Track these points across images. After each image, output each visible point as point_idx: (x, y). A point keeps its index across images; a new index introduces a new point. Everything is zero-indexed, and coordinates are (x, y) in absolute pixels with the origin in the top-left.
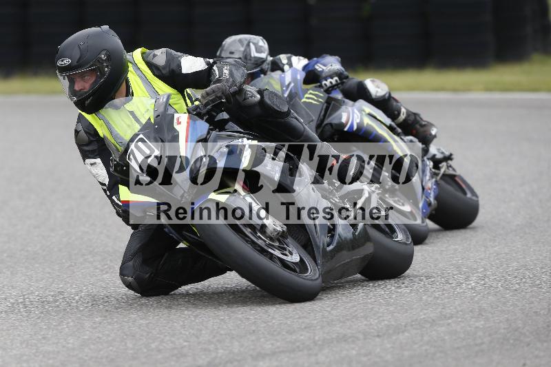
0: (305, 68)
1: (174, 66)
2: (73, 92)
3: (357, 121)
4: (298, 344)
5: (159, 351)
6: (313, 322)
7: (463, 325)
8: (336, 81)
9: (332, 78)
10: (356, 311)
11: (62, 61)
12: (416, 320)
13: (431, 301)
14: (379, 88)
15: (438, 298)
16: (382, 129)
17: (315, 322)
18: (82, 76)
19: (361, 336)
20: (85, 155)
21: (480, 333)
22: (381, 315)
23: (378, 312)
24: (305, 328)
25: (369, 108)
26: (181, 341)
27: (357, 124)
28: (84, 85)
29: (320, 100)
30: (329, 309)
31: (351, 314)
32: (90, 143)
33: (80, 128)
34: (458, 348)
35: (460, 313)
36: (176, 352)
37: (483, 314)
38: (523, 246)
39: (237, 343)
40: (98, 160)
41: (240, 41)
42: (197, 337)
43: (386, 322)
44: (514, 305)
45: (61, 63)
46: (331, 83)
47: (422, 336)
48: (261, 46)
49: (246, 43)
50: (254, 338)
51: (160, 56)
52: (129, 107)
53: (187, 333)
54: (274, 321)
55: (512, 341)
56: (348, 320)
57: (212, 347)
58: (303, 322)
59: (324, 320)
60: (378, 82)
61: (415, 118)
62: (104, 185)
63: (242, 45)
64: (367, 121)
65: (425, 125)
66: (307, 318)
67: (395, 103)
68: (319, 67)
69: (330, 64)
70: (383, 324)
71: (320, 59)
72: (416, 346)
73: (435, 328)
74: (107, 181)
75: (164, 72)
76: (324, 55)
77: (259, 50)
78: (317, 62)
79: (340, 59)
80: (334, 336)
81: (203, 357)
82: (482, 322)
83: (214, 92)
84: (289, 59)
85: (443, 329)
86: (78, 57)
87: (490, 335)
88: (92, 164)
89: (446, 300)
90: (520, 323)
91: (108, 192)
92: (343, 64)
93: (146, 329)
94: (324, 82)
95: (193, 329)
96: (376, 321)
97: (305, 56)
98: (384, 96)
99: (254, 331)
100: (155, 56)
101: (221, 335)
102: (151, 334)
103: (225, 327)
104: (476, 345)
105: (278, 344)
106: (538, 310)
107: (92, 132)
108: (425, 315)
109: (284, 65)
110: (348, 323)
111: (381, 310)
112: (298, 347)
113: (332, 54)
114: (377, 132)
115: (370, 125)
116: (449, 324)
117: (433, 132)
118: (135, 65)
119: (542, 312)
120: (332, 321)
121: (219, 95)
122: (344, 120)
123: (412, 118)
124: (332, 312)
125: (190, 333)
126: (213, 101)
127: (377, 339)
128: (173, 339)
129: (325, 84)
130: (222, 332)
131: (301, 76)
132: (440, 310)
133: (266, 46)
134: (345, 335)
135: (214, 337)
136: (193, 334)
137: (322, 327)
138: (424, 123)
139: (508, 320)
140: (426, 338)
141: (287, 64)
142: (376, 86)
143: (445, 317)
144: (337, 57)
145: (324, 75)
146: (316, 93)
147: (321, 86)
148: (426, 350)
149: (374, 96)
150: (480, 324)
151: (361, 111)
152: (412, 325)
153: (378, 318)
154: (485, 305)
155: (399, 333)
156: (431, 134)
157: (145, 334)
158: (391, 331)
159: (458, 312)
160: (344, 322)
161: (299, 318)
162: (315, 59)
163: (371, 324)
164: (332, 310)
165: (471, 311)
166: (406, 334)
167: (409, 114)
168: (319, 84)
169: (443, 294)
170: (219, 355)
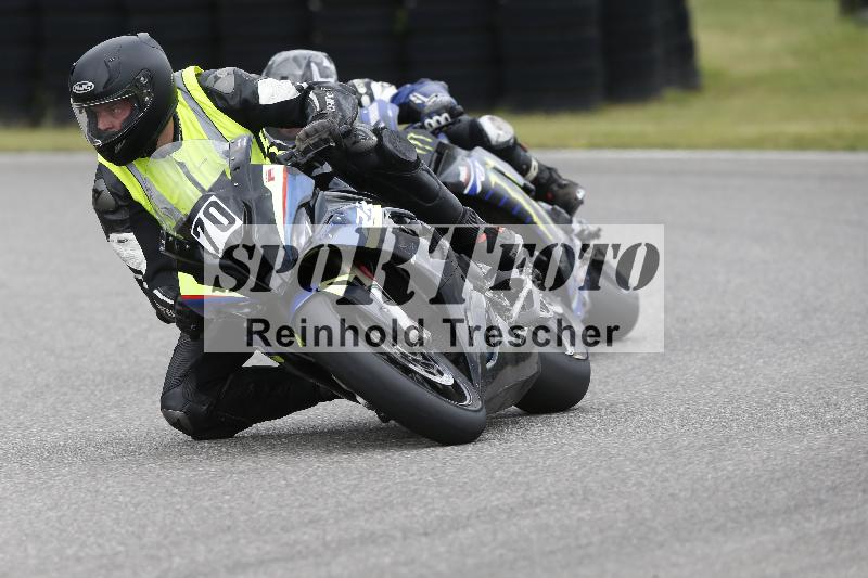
0: (394, 99)
1: (247, 94)
2: (95, 132)
3: (481, 179)
4: (299, 547)
5: (79, 560)
6: (322, 513)
7: (558, 516)
8: (446, 119)
9: (440, 115)
10: (390, 495)
11: (81, 86)
12: (485, 508)
13: (508, 478)
14: (501, 129)
15: (519, 474)
16: (514, 190)
17: (326, 512)
18: (110, 108)
19: (399, 535)
20: (110, 227)
21: (585, 529)
22: (429, 500)
23: (424, 496)
24: (311, 521)
25: (493, 161)
26: (114, 544)
27: (482, 183)
28: (113, 122)
29: (428, 148)
30: (347, 492)
31: (382, 500)
32: (117, 209)
33: (102, 186)
34: (552, 552)
35: (555, 497)
36: (105, 561)
37: (591, 498)
38: (651, 390)
39: (201, 548)
40: (131, 236)
41: (295, 59)
42: (139, 537)
43: (437, 513)
44: (639, 484)
45: (78, 88)
46: (438, 122)
47: (495, 533)
48: (326, 68)
49: (304, 63)
50: (229, 537)
51: (226, 78)
52: (177, 156)
53: (123, 531)
54: (261, 512)
55: (635, 541)
56: (377, 509)
57: (162, 553)
58: (307, 513)
59: (340, 509)
60: (499, 120)
61: (551, 176)
62: (140, 272)
63: (300, 66)
64: (495, 179)
65: (565, 185)
66: (313, 507)
67: (522, 153)
68: (416, 98)
69: (433, 94)
70: (433, 515)
71: (416, 86)
72: (485, 550)
73: (515, 520)
74: (143, 267)
75: (232, 103)
76: (423, 80)
77: (323, 73)
78: (412, 91)
79: (446, 86)
80: (356, 535)
81: (149, 568)
82: (589, 512)
83: (316, 131)
84: (368, 86)
85: (527, 522)
86: (105, 79)
87: (601, 531)
88: (120, 241)
89: (532, 477)
90: (647, 513)
91: (145, 284)
92: (452, 93)
93: (57, 525)
94: (427, 121)
95: (131, 526)
96: (422, 511)
97: (391, 82)
98: (508, 142)
99: (229, 528)
100: (217, 78)
101: (178, 534)
102: (65, 535)
103: (183, 521)
104: (580, 547)
105: (268, 548)
106: (677, 492)
107: (122, 194)
108: (498, 499)
109: (361, 95)
110: (378, 514)
111: (430, 493)
112: (300, 552)
113: (434, 78)
114: (509, 194)
115: (499, 185)
116: (536, 515)
117: (580, 195)
118: (187, 92)
119: (682, 494)
120: (353, 510)
121: (325, 136)
122: (463, 178)
123: (546, 174)
124: (353, 496)
125: (127, 531)
126: (315, 145)
127: (424, 540)
128: (101, 541)
129: (430, 124)
130: (179, 529)
131: (393, 112)
132: (521, 492)
133: (332, 67)
134: (373, 533)
135: (166, 537)
136: (133, 533)
137: (337, 521)
138: (564, 182)
139: (628, 507)
140: (501, 537)
141: (366, 93)
142: (496, 127)
143: (531, 504)
144: (442, 83)
145: (427, 110)
146: (421, 137)
147: (423, 127)
148: (501, 556)
149: (493, 143)
150: (586, 514)
151: (484, 164)
152: (478, 517)
153: (425, 506)
154: (593, 484)
155: (457, 529)
156: (576, 199)
157: (56, 533)
158: (445, 526)
159: (550, 495)
160: (371, 512)
161: (301, 506)
162: (408, 85)
163: (414, 516)
164: (352, 492)
165: (571, 494)
166: (470, 531)
167: (542, 168)
168: (419, 124)
169: (526, 467)
170: (174, 566)
